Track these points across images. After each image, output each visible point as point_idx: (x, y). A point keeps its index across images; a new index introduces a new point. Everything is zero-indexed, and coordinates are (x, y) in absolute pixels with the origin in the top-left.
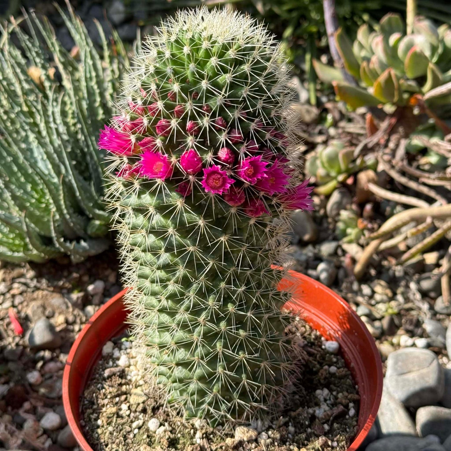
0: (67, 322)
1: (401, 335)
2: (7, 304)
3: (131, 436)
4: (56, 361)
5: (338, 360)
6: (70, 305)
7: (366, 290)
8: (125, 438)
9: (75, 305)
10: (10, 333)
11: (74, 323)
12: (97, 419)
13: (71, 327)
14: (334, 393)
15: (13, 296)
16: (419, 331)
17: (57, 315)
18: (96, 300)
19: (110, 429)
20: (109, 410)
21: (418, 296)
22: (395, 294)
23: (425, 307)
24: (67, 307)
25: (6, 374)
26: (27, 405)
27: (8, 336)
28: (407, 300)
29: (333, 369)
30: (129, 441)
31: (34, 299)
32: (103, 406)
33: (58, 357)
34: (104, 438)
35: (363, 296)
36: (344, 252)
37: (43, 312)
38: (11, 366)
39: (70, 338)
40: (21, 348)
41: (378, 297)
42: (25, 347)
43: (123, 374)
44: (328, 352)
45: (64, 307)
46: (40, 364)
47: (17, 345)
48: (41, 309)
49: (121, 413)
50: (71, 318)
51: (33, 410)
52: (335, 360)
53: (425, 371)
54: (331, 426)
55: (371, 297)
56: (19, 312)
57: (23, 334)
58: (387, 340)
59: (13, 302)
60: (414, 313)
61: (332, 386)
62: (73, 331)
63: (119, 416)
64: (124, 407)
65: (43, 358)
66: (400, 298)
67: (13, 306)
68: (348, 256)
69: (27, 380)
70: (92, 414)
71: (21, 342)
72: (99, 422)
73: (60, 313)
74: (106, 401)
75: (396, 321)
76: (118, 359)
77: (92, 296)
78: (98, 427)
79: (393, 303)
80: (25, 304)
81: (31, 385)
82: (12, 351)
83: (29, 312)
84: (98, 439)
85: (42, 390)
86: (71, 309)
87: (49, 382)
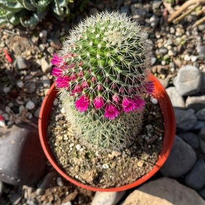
0: (32, 54)
1: (185, 54)
2: (2, 45)
3: (70, 151)
4: (29, 76)
5: (157, 108)
6: (32, 44)
7: (172, 30)
8: (67, 153)
9: (34, 44)
10: (6, 61)
11: (35, 54)
12: (54, 143)
13: (34, 57)
14: (154, 126)
15: (4, 40)
16: (194, 52)
17: (26, 50)
18: (44, 40)
19: (61, 148)
20: (59, 138)
21: (196, 33)
22: (185, 31)
23: (199, 38)
24: (31, 45)
25: (7, 81)
26: (19, 98)
27: (5, 62)
28: (191, 34)
29: (154, 113)
30: (69, 154)
31: (15, 41)
32: (57, 135)
33: (30, 73)
34: (59, 153)
35: (170, 34)
36: (164, 7)
37: (20, 49)
38: (9, 77)
39: (34, 63)
40: (12, 69)
41: (177, 34)
42: (14, 68)
43: (64, 118)
44: (153, 104)
45: (29, 45)
46: (22, 78)
47: (11, 68)
48: (19, 48)
49: (64, 139)
50: (33, 52)
51: (22, 100)
52: (155, 108)
53: (193, 81)
54: (152, 146)
55: (174, 34)
56: (9, 49)
57: (12, 62)
58: (178, 57)
59: (5, 43)
60: (193, 41)
61: (153, 123)
62: (35, 58)
63: (64, 141)
64: (65, 136)
65: (23, 75)
66: (188, 33)
67: (6, 46)
68: (165, 10)
69: (18, 86)
70: (52, 139)
71: (12, 67)
72: (56, 144)
73: (28, 49)
74: (58, 133)
75: (184, 47)
76: (61, 108)
77: (42, 39)
78: (55, 147)
79: (184, 37)
80: (11, 44)
81: (20, 88)
82: (9, 71)
83: (14, 49)
84: (56, 154)
85: (25, 90)
86: (33, 47)
87: (27, 85)
